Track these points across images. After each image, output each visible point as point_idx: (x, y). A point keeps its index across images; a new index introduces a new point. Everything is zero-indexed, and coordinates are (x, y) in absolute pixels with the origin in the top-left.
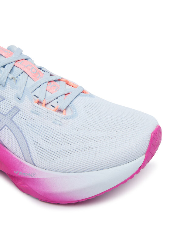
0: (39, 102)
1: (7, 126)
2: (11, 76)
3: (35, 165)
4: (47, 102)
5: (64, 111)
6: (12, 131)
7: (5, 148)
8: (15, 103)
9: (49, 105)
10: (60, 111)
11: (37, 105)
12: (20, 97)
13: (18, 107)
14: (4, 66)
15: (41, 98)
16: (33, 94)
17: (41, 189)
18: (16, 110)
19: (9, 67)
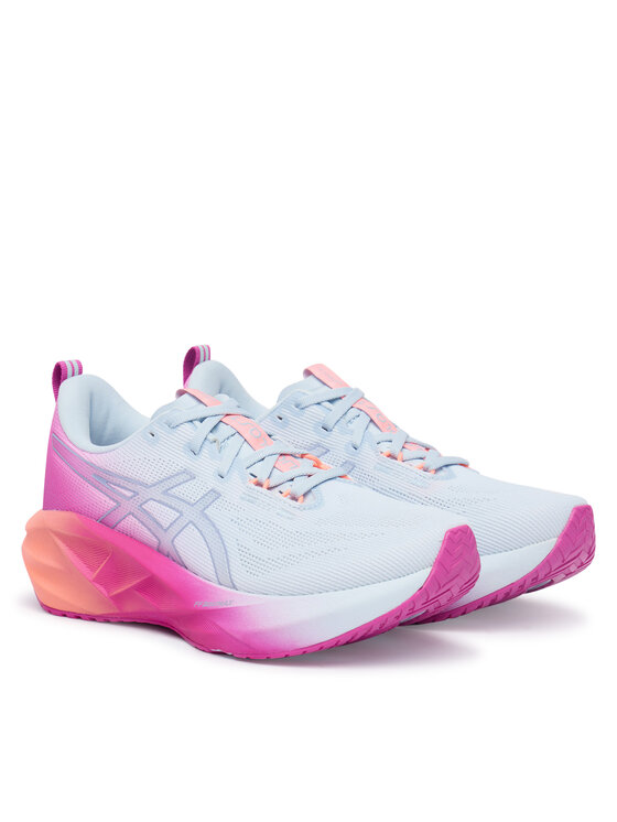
0: (259, 484)
1: (194, 525)
2: (211, 437)
3: (234, 587)
4: (272, 485)
5: (301, 499)
6: (200, 532)
7: (183, 568)
8: (213, 483)
9: (277, 490)
10: (294, 498)
11: (253, 486)
12: (224, 472)
13: (219, 489)
14: (202, 420)
15: (262, 477)
16: (250, 470)
17: (237, 628)
18: (215, 495)
19: (210, 423)
